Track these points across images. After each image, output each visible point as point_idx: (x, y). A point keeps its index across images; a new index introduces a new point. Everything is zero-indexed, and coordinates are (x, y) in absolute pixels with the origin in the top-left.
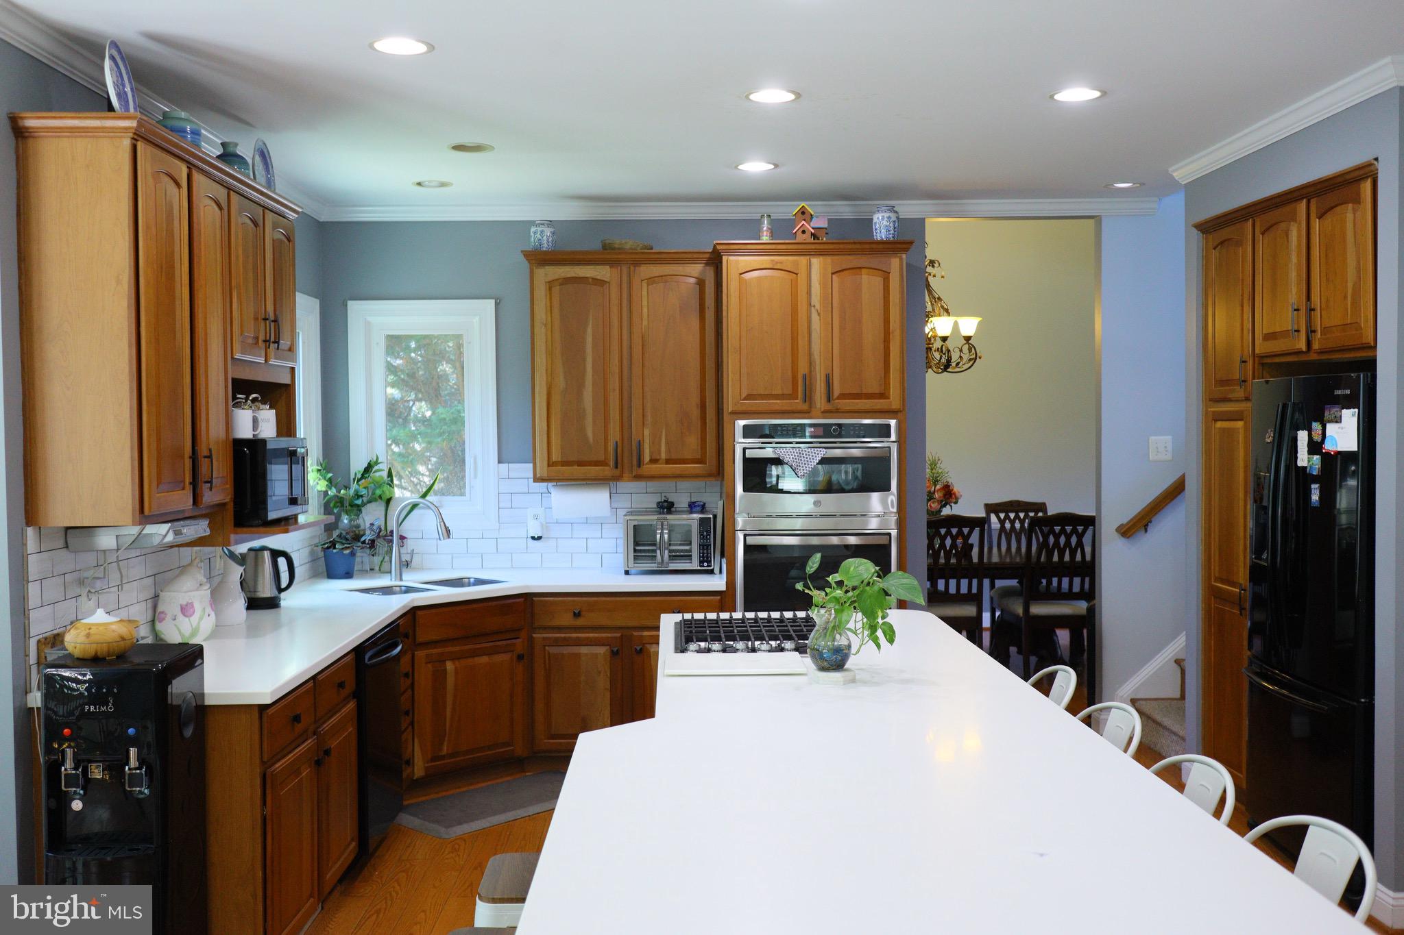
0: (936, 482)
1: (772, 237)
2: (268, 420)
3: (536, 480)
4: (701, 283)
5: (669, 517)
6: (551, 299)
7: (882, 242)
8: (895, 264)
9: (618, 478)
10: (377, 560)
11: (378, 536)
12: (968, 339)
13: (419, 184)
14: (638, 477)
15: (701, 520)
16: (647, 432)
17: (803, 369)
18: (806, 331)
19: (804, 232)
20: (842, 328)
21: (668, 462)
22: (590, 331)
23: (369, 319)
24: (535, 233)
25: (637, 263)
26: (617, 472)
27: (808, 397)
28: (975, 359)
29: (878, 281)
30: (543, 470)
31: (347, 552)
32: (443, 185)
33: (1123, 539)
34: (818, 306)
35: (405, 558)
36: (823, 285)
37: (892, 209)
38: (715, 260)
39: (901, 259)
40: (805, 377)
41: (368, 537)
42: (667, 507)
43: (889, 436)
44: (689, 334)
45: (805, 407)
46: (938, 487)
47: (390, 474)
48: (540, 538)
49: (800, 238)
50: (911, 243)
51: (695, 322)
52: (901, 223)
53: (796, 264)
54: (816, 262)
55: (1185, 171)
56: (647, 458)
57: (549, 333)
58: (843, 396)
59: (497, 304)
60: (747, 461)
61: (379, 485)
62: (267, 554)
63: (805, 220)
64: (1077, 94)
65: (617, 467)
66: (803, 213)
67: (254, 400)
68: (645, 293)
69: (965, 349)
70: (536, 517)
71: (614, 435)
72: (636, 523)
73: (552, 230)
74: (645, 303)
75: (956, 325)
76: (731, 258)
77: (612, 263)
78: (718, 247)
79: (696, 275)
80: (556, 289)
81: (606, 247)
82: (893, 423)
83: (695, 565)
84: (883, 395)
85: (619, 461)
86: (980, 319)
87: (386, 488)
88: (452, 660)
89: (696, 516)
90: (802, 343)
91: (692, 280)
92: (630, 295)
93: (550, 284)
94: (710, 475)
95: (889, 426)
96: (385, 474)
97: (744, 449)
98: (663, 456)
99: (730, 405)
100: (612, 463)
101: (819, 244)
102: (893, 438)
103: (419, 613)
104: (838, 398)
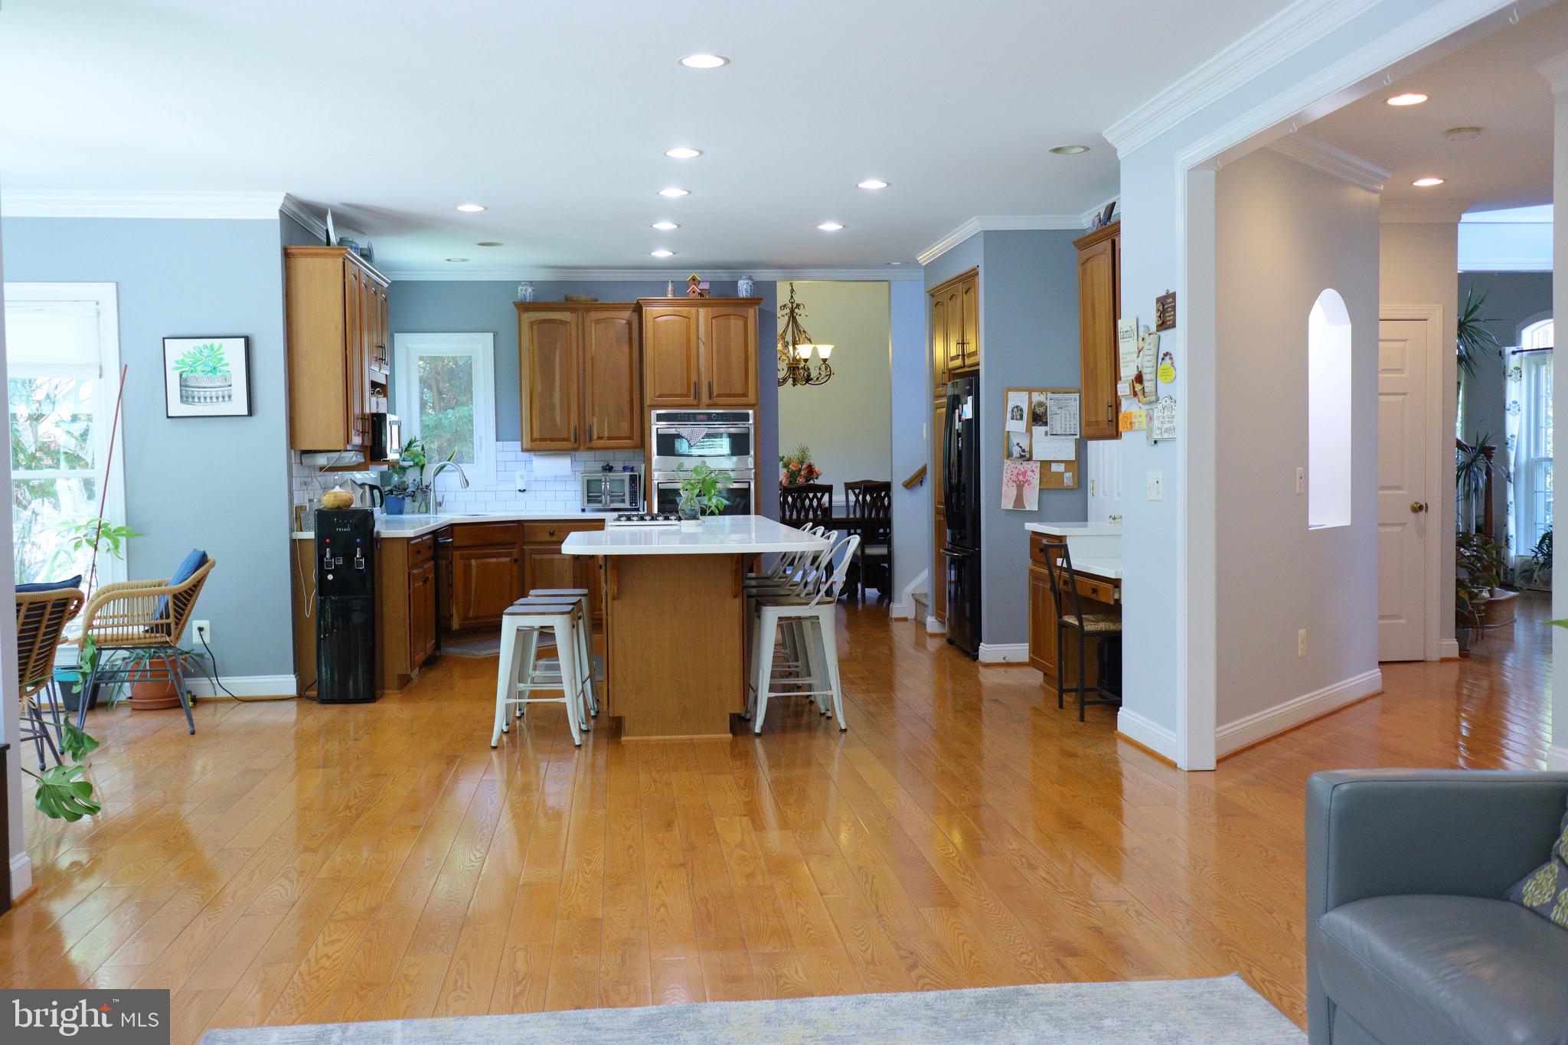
0: (802, 463)
1: (674, 294)
2: (383, 404)
3: (523, 450)
4: (629, 323)
5: (610, 474)
6: (532, 334)
7: (743, 299)
8: (751, 313)
9: (576, 449)
10: (417, 504)
11: (418, 489)
12: (825, 360)
13: (449, 260)
14: (590, 449)
15: (631, 476)
16: (595, 420)
17: (694, 378)
18: (696, 356)
19: (694, 292)
20: (718, 353)
21: (609, 438)
22: (558, 353)
23: (409, 345)
24: (521, 290)
25: (588, 310)
26: (576, 446)
27: (697, 396)
28: (830, 375)
29: (740, 323)
30: (527, 444)
31: (401, 496)
32: (464, 260)
33: (906, 491)
34: (703, 339)
35: (439, 499)
36: (706, 325)
37: (750, 278)
38: (638, 309)
39: (755, 309)
40: (695, 383)
41: (410, 490)
42: (609, 469)
43: (748, 421)
44: (622, 357)
45: (696, 402)
46: (804, 467)
47: (423, 449)
48: (524, 490)
49: (692, 296)
50: (761, 299)
51: (626, 350)
52: (757, 285)
53: (689, 312)
54: (702, 311)
55: (924, 258)
56: (595, 437)
57: (531, 355)
58: (719, 395)
59: (494, 336)
60: (659, 436)
61: (416, 455)
62: (367, 487)
63: (695, 284)
64: (831, 227)
65: (576, 441)
66: (694, 280)
67: (378, 392)
68: (593, 330)
69: (823, 367)
70: (522, 477)
71: (574, 422)
72: (587, 478)
73: (532, 288)
74: (593, 336)
75: (815, 351)
76: (648, 308)
77: (572, 310)
78: (640, 301)
79: (626, 318)
80: (535, 327)
81: (567, 299)
82: (751, 412)
83: (627, 505)
84: (745, 395)
85: (577, 438)
86: (831, 347)
87: (422, 457)
88: (475, 558)
89: (628, 474)
90: (693, 361)
91: (624, 322)
92: (584, 332)
93: (532, 324)
94: (636, 447)
95: (748, 414)
96: (420, 449)
97: (657, 429)
98: (606, 435)
99: (648, 402)
100: (572, 439)
101: (703, 299)
102: (751, 422)
103: (456, 528)
104: (716, 397)
